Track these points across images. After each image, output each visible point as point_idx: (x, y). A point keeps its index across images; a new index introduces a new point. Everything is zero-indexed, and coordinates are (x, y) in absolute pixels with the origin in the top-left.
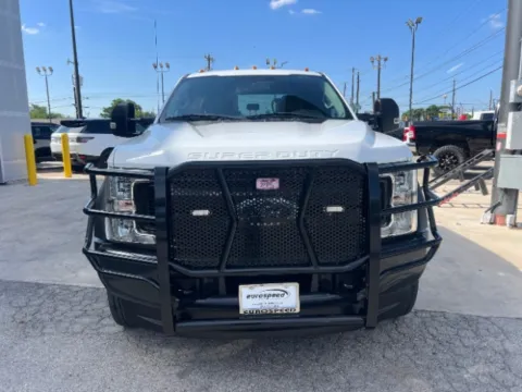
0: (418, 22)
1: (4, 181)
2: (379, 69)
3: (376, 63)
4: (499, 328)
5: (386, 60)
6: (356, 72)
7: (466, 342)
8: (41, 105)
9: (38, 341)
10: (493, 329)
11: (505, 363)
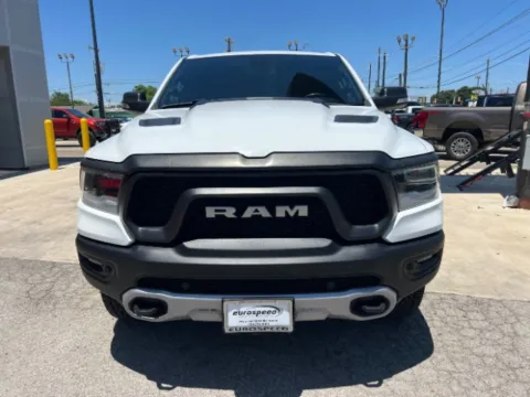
1: (27, 164)
2: (407, 50)
3: (403, 42)
4: (511, 311)
5: (413, 39)
7: (474, 324)
8: (63, 92)
9: (50, 315)
10: (505, 312)
11: (513, 344)
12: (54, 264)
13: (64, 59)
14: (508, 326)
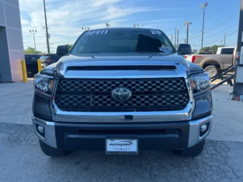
0: (206, 5)
1: (13, 80)
2: (188, 29)
3: (186, 25)
4: (226, 146)
5: (191, 23)
6: (177, 30)
7: (209, 152)
9: (17, 148)
10: (223, 146)
11: (225, 161)
12: (21, 125)
13: (32, 32)
14: (224, 153)
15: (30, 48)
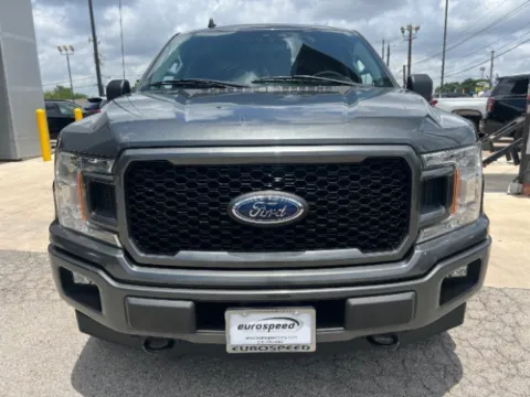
1: (19, 157)
2: (411, 41)
3: (407, 32)
4: (512, 299)
5: (417, 29)
6: (386, 45)
9: (17, 307)
10: (506, 301)
11: (514, 336)
13: (64, 52)
14: (510, 316)
15: (61, 88)
